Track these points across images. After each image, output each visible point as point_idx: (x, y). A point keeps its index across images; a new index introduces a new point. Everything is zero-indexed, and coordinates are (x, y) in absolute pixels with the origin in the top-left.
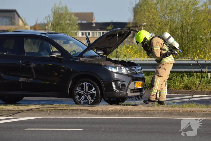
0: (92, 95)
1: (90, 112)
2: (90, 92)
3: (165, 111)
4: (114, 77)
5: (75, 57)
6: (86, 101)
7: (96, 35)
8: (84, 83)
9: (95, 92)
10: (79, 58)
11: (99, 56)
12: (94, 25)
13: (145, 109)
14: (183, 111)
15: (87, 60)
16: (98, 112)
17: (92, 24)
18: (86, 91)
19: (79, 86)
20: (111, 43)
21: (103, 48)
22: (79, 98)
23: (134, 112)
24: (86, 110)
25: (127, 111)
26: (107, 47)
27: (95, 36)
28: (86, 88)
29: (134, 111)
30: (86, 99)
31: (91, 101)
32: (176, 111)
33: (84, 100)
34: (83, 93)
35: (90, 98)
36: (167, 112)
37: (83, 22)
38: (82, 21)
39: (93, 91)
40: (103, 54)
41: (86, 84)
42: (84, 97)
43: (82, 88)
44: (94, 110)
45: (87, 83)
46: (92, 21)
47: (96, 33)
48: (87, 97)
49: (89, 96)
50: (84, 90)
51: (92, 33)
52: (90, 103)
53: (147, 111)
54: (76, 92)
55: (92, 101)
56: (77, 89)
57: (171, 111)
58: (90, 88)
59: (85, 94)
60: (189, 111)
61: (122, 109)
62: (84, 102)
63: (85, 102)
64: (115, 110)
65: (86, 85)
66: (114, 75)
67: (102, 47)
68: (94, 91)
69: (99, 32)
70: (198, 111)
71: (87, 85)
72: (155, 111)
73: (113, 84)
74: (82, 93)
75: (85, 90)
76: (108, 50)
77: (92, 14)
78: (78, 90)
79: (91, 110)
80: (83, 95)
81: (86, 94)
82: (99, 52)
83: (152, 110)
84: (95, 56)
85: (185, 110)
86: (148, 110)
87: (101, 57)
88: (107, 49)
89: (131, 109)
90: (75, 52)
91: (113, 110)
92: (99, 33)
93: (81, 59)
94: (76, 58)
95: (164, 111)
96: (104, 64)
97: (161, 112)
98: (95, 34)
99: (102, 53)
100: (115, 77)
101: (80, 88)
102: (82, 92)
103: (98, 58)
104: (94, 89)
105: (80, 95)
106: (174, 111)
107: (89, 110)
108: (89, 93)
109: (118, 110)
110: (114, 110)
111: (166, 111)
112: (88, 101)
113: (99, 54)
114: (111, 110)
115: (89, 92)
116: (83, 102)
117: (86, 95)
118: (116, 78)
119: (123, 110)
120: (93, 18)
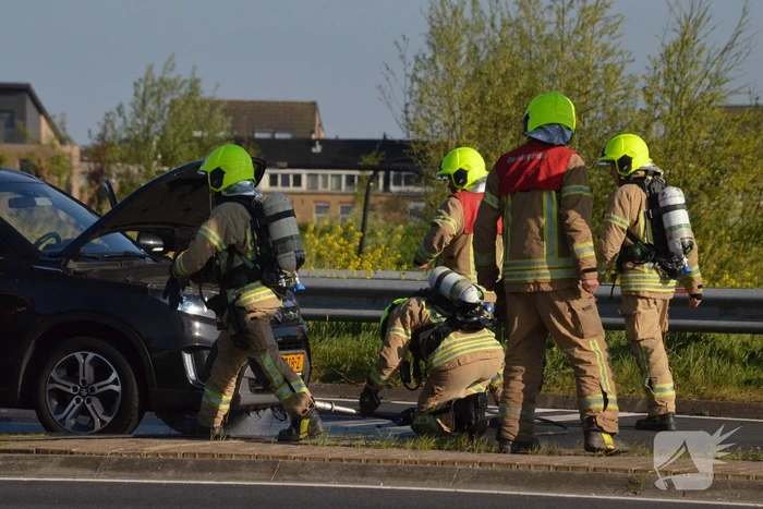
0: (107, 399)
1: (73, 461)
2: (100, 387)
3: (345, 462)
4: (190, 332)
5: (51, 256)
6: (84, 420)
7: (325, 184)
8: (78, 355)
9: (117, 388)
10: (64, 260)
11: (142, 257)
12: (318, 149)
13: (276, 453)
14: (411, 462)
15: (94, 269)
16: (102, 459)
17: (312, 143)
18: (84, 382)
19: (61, 366)
20: (189, 210)
21: (158, 226)
22: (60, 409)
23: (233, 463)
24: (60, 452)
25: (209, 458)
26: (177, 225)
27: (321, 188)
28: (87, 372)
29: (234, 458)
30: (83, 411)
31: (102, 422)
32: (385, 461)
33: (75, 416)
34: (75, 389)
35: (100, 409)
36: (354, 463)
37: (278, 136)
38: (274, 133)
39: (112, 383)
40: (161, 249)
41: (85, 356)
42: (77, 406)
43: (72, 370)
44: (90, 454)
45: (91, 355)
46: (313, 132)
47: (325, 176)
48: (89, 406)
49: (96, 403)
50: (78, 378)
51: (309, 175)
52: (98, 426)
53: (281, 457)
54: (51, 386)
55: (108, 419)
56: (53, 374)
57: (367, 461)
58: (101, 373)
59: (79, 394)
60: (431, 462)
61: (193, 451)
62: (77, 424)
63: (80, 422)
64: (167, 454)
65: (85, 360)
66: (190, 325)
67: (155, 223)
68: (115, 382)
69: (333, 175)
70: (461, 462)
71: (91, 362)
72: (310, 459)
73: (188, 359)
74: (71, 391)
75: (81, 377)
76: (178, 233)
77: (313, 107)
78: (56, 378)
79: (77, 453)
80: (73, 396)
81: (84, 393)
82: (151, 242)
83: (301, 458)
84: (128, 255)
85: (417, 459)
86: (286, 457)
87: (155, 260)
88: (177, 230)
89: (226, 452)
90: (58, 239)
91: (158, 455)
92: (334, 179)
93: (73, 265)
94: (54, 259)
95: (342, 460)
96: (155, 286)
97: (332, 462)
98: (320, 179)
99: (159, 246)
100: (197, 334)
101: (64, 372)
102: (72, 385)
103: (136, 263)
104: (114, 375)
105: (64, 399)
106: (379, 461)
107: (72, 453)
108: (97, 391)
109: (176, 454)
110: (162, 454)
111: (350, 460)
112: (92, 420)
113: (148, 248)
114: (151, 454)
115: (95, 386)
116: (73, 422)
117: (84, 397)
118: (199, 339)
119: (194, 455)
120: (317, 122)
